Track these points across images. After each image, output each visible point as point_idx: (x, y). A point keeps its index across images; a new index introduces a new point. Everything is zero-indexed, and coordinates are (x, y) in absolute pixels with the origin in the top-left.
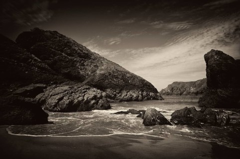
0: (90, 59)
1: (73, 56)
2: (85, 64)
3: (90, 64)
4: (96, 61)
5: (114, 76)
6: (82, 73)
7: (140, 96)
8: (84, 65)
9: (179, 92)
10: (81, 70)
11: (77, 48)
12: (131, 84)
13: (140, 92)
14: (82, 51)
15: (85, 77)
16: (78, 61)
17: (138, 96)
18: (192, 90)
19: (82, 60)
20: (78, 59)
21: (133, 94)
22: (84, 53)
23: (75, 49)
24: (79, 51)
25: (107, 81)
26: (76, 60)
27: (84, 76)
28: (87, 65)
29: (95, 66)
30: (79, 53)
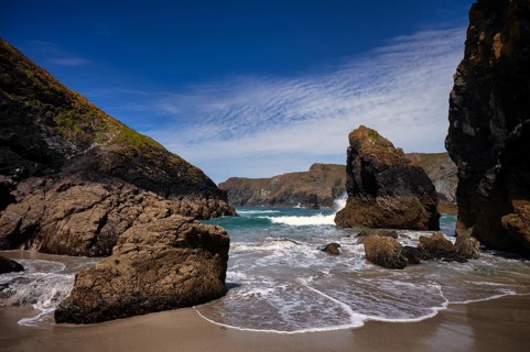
0: (71, 108)
1: (19, 93)
2: (57, 120)
3: (70, 121)
4: (88, 115)
5: (146, 159)
6: (51, 144)
7: (205, 208)
8: (54, 125)
9: (240, 199)
10: (49, 135)
11: (30, 74)
12: (184, 181)
13: (204, 200)
14: (46, 84)
15: (62, 156)
16: (37, 111)
17: (202, 209)
18: (264, 194)
19: (48, 108)
20: (37, 104)
21: (192, 205)
22: (52, 90)
23: (25, 75)
24: (37, 82)
25: (131, 171)
26: (30, 107)
27: (58, 154)
28: (63, 124)
29: (85, 129)
30: (36, 88)
